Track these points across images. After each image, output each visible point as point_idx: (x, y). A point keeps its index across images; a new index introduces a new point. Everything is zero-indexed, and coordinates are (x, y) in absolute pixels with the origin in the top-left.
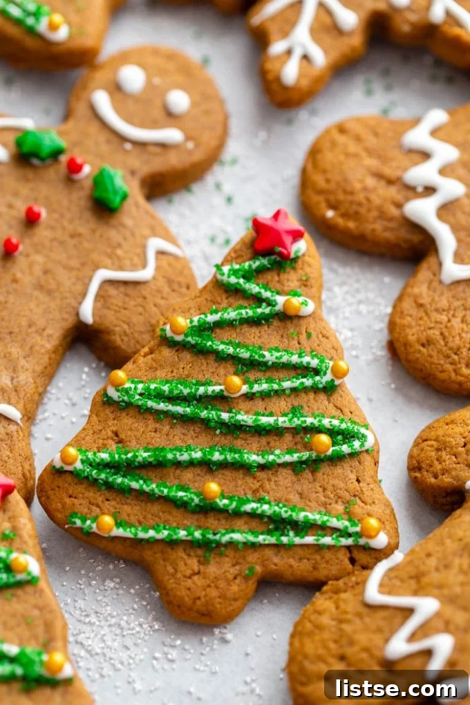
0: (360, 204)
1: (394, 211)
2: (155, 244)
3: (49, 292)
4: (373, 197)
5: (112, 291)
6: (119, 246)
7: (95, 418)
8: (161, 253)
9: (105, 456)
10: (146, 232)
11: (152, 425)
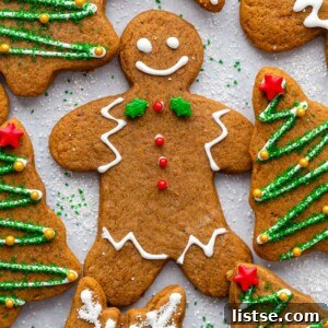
0: (285, 35)
1: (301, 28)
2: (216, 115)
3: (193, 169)
4: (287, 28)
5: (217, 150)
6: (203, 127)
7: (258, 213)
8: (222, 117)
9: (276, 227)
10: (208, 112)
11: (283, 200)
